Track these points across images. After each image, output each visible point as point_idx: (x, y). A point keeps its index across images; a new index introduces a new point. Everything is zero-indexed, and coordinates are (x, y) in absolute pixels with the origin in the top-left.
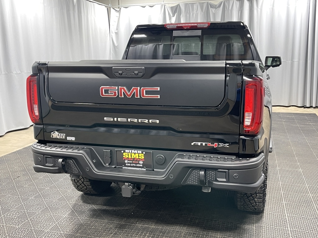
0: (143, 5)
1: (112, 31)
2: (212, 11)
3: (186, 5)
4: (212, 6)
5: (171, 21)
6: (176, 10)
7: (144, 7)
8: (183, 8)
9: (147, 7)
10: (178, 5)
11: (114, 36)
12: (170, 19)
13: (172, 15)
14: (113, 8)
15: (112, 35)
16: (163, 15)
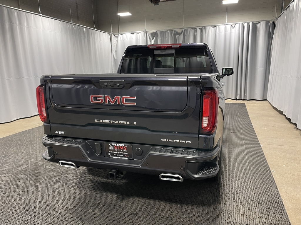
0: (133, 32)
1: (113, 50)
2: (177, 36)
3: (161, 32)
4: (177, 33)
5: (151, 43)
6: (154, 35)
7: (133, 34)
8: (159, 34)
9: (135, 34)
10: (156, 32)
11: (114, 52)
12: (151, 41)
13: (152, 39)
14: (114, 35)
15: (113, 53)
16: (145, 39)
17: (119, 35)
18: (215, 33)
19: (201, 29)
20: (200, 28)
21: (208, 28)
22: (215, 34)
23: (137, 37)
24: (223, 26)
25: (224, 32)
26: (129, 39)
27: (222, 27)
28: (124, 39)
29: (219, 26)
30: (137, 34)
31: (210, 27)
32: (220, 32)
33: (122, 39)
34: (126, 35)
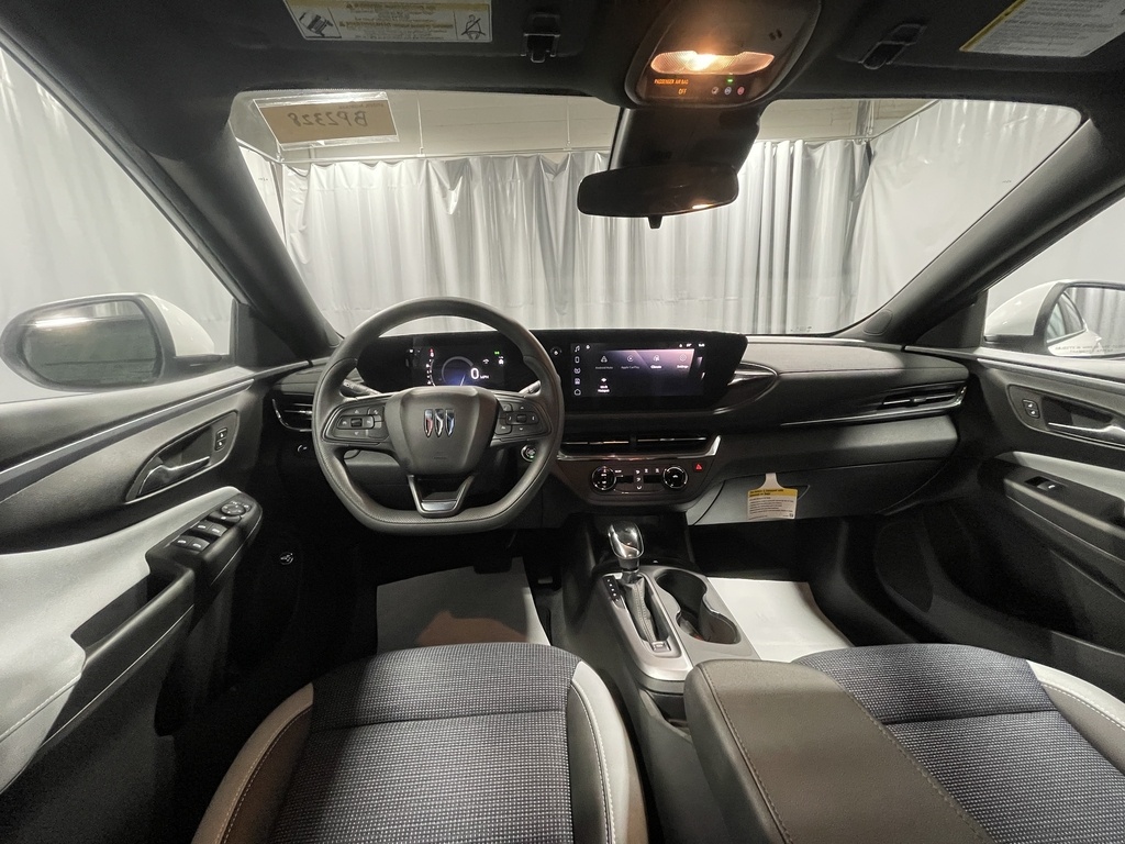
17: (314, 167)
23: (387, 178)
26: (355, 185)
28: (335, 186)
30: (389, 167)
33: (328, 186)
34: (342, 167)
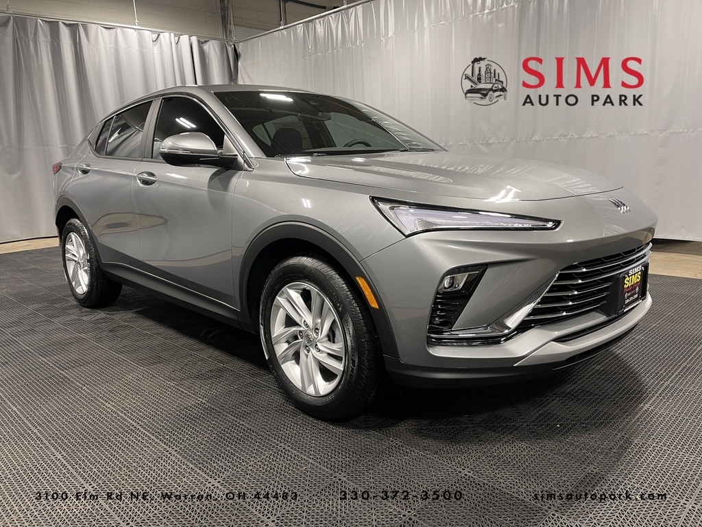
18: (113, 46)
19: (73, 28)
20: (67, 22)
21: (93, 28)
22: (117, 51)
24: (133, 31)
25: (137, 48)
27: (132, 34)
29: (124, 29)
31: (100, 28)
32: (128, 47)
